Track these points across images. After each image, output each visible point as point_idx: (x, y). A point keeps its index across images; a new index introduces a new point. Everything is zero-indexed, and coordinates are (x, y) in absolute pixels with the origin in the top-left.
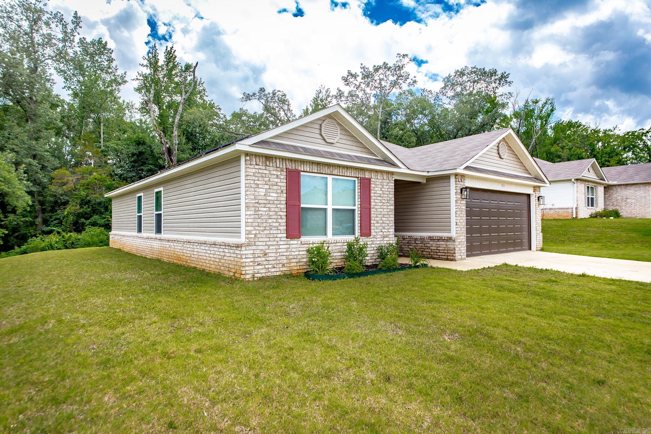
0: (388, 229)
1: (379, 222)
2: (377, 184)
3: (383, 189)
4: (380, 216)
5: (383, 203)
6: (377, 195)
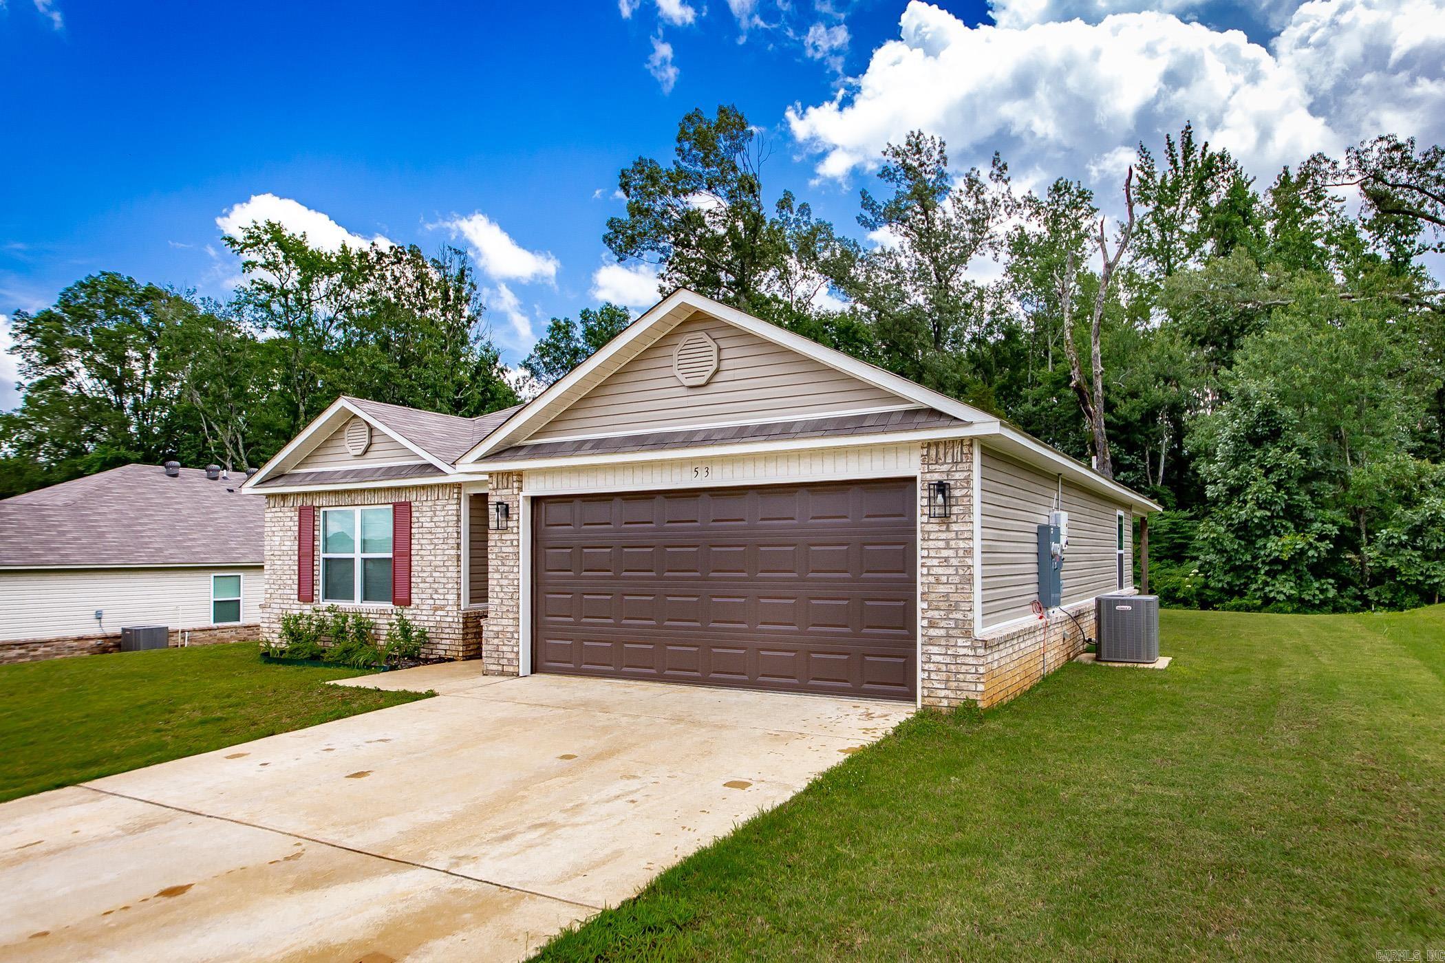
1: (427, 580)
2: (424, 509)
3: (435, 519)
4: (429, 569)
5: (436, 545)
6: (424, 530)
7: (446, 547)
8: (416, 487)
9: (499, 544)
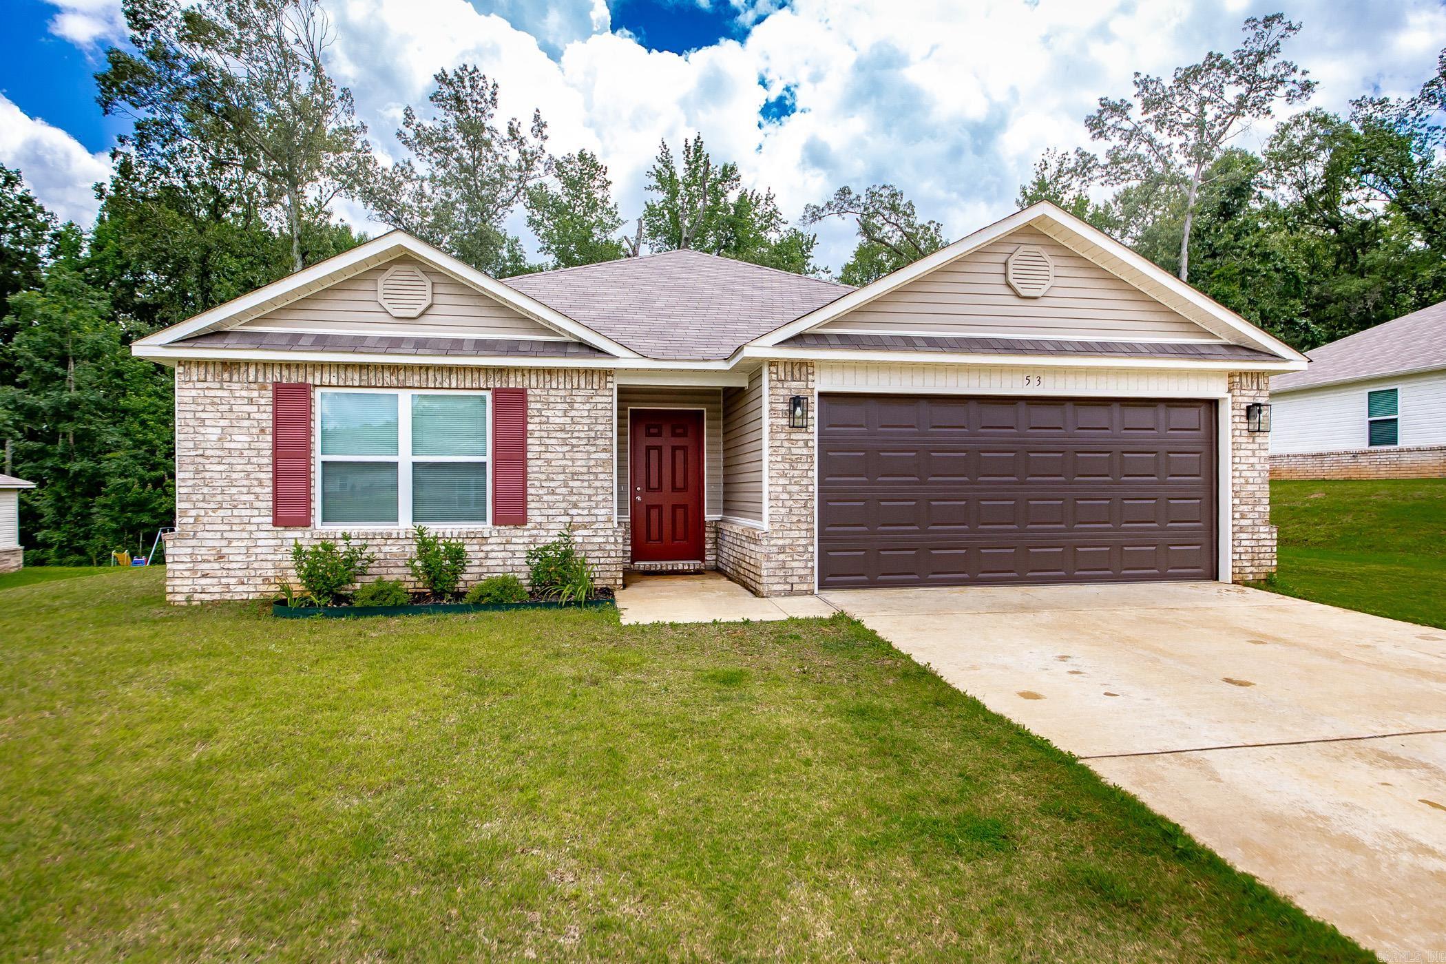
0: (590, 509)
1: (558, 491)
2: (552, 399)
3: (572, 413)
4: (561, 477)
5: (573, 446)
6: (551, 427)
7: (593, 449)
8: (538, 370)
9: (786, 444)
